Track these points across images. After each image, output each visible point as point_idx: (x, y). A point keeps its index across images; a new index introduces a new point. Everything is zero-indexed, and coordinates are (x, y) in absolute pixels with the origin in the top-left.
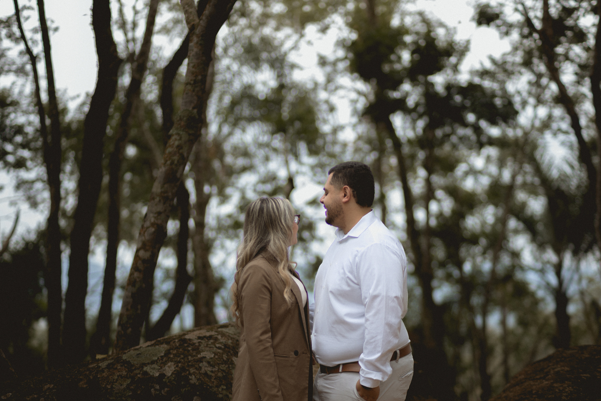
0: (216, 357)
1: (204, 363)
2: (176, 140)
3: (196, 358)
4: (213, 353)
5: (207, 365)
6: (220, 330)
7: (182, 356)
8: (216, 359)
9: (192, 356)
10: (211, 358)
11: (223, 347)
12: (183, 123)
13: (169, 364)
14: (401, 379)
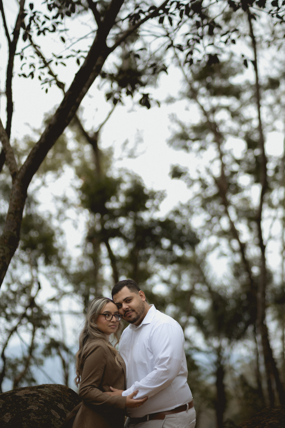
1: (32, 413)
3: (26, 410)
4: (38, 406)
5: (34, 415)
6: (39, 389)
7: (16, 408)
8: (40, 410)
9: (23, 408)
10: (37, 410)
11: (44, 402)
12: (6, 241)
13: (7, 414)
14: (189, 424)
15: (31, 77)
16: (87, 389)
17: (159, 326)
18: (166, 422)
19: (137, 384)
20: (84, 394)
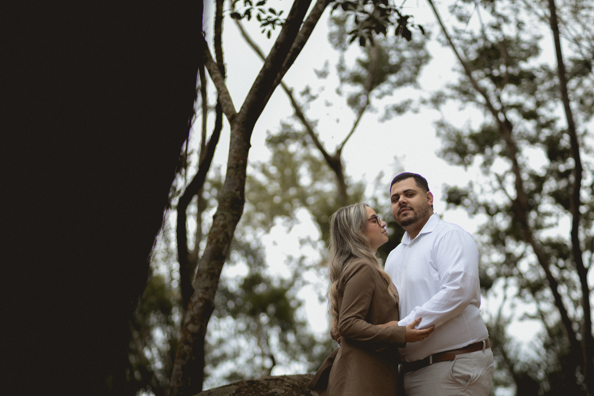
0: (287, 393)
2: (221, 220)
3: (268, 393)
4: (283, 389)
7: (254, 392)
8: (287, 394)
9: (263, 392)
10: (282, 394)
11: (291, 386)
12: (226, 204)
14: (487, 368)
15: (247, 16)
16: (350, 321)
17: (446, 234)
18: (456, 364)
19: (419, 309)
20: (346, 328)
